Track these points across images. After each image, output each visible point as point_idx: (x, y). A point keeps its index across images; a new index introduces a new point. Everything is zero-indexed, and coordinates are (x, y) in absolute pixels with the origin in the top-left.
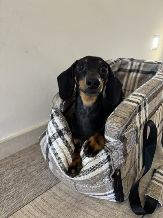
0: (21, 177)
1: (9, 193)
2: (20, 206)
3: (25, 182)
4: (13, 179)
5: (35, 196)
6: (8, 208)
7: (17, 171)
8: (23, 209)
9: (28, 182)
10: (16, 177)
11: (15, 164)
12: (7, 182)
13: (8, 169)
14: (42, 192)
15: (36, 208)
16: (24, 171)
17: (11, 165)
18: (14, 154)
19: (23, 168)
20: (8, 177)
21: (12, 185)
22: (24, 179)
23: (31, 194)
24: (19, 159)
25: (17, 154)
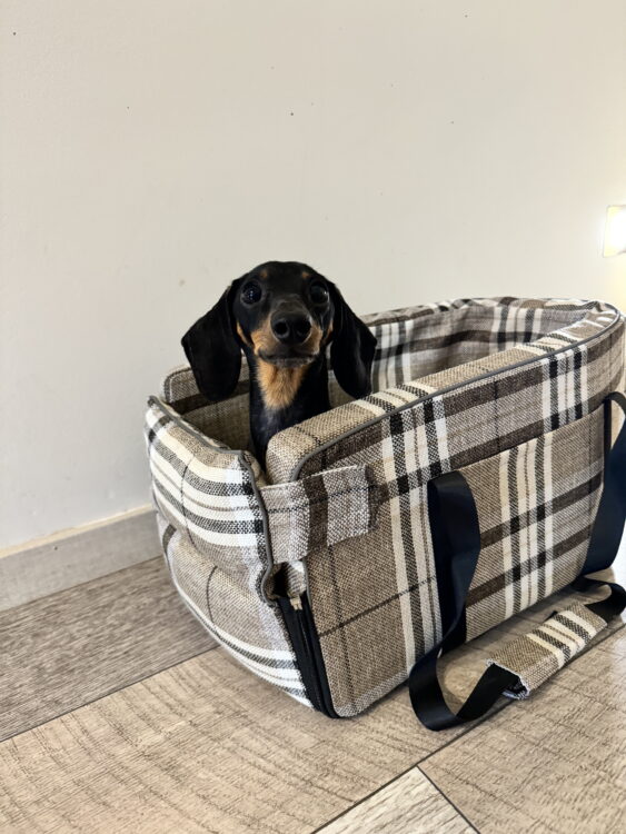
0: (154, 614)
1: (118, 647)
2: (142, 675)
3: (164, 625)
4: (134, 618)
5: (184, 657)
6: (112, 675)
7: (146, 600)
8: (149, 682)
9: (171, 627)
10: (142, 612)
11: (145, 584)
12: (116, 623)
13: (123, 596)
14: (204, 649)
15: (180, 681)
16: (163, 602)
17: (134, 588)
18: (143, 563)
19: (163, 595)
20: (121, 613)
21: (129, 631)
22: (161, 620)
23: (174, 651)
24: (155, 574)
25: (152, 563)
